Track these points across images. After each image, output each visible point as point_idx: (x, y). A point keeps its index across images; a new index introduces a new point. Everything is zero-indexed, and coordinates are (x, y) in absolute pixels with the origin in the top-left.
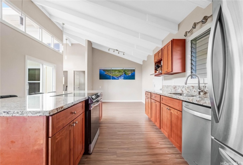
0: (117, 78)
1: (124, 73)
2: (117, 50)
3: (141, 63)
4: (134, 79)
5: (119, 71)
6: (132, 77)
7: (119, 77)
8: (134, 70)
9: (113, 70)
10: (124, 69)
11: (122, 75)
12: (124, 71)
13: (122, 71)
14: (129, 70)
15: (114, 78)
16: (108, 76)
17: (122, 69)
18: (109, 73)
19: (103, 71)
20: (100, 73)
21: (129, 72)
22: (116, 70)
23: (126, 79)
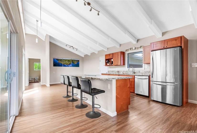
0: (67, 66)
1: (72, 62)
2: (72, 47)
3: (83, 56)
4: (79, 66)
5: (69, 61)
6: (77, 65)
7: (68, 65)
8: (78, 61)
9: (64, 60)
10: (72, 59)
11: (71, 63)
12: (72, 60)
13: (71, 61)
14: (75, 60)
15: (64, 66)
16: (61, 64)
17: (71, 59)
18: (61, 62)
19: (56, 60)
20: (54, 61)
21: (76, 62)
22: (67, 60)
23: (74, 66)
